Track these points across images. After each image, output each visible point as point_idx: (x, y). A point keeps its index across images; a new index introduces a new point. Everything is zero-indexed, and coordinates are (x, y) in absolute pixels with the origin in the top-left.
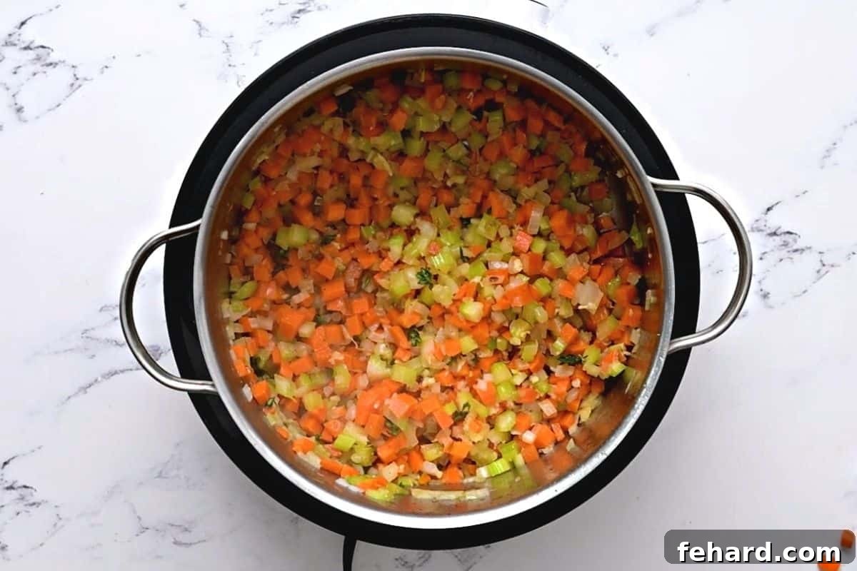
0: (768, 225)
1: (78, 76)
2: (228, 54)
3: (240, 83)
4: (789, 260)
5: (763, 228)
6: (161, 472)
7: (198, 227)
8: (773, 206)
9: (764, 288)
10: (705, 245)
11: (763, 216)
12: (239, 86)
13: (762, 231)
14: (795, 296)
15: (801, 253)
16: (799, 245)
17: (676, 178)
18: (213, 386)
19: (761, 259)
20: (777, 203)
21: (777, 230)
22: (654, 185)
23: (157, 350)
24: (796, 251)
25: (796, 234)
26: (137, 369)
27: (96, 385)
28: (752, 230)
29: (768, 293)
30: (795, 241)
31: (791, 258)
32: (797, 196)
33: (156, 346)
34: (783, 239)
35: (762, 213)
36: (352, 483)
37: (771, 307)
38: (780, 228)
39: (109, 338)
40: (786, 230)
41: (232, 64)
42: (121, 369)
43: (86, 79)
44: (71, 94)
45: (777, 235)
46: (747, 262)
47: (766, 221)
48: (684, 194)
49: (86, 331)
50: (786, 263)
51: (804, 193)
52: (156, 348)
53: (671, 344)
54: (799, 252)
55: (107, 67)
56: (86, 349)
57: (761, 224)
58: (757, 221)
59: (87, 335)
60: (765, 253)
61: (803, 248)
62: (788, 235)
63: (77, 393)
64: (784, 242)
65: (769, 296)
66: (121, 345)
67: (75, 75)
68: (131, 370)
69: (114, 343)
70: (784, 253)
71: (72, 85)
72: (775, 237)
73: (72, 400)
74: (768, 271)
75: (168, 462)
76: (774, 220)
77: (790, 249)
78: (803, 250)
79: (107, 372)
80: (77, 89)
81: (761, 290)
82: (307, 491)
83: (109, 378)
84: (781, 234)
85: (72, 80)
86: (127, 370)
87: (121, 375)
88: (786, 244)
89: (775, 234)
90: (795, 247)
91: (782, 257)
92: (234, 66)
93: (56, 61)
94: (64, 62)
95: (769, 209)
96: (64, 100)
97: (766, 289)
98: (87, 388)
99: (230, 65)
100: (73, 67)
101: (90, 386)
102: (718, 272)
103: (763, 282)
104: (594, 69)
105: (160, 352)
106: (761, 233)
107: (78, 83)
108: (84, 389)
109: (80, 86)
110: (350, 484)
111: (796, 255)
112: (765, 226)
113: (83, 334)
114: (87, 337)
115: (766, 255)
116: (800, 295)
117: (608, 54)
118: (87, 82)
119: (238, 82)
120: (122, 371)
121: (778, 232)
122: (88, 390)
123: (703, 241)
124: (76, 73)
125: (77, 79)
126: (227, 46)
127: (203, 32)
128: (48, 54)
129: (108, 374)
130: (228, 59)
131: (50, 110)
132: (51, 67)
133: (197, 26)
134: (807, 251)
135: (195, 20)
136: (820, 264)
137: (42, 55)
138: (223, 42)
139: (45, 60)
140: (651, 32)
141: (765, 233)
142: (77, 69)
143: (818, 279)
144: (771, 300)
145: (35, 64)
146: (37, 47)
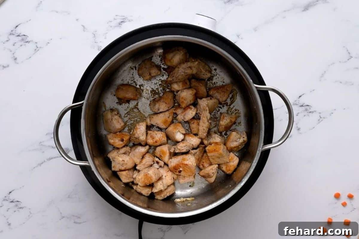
2: (95, 38)
4: (308, 116)
5: (298, 104)
6: (69, 196)
7: (83, 103)
8: (301, 95)
9: (298, 126)
13: (297, 105)
14: (310, 129)
15: (312, 113)
17: (265, 85)
18: (89, 163)
19: (297, 115)
20: (303, 94)
21: (303, 104)
22: (256, 87)
24: (310, 112)
25: (310, 106)
26: (60, 157)
27: (45, 163)
28: (294, 104)
29: (300, 128)
30: (310, 109)
32: (311, 92)
33: (67, 148)
34: (306, 108)
35: (297, 98)
37: (300, 133)
38: (304, 103)
42: (54, 157)
43: (41, 48)
44: (35, 53)
46: (292, 117)
47: (299, 101)
48: (268, 91)
49: (41, 142)
51: (313, 90)
52: (67, 149)
53: (262, 148)
55: (49, 43)
56: (41, 149)
57: (297, 102)
58: (296, 101)
60: (298, 113)
61: (313, 111)
62: (307, 107)
63: (37, 166)
65: (300, 129)
66: (54, 148)
67: (37, 46)
68: (58, 157)
69: (51, 147)
70: (306, 113)
71: (35, 50)
72: (302, 107)
73: (35, 169)
74: (300, 120)
75: (72, 192)
76: (303, 101)
77: (308, 112)
78: (313, 112)
80: (37, 51)
81: (297, 127)
83: (50, 160)
84: (305, 106)
85: (35, 48)
86: (56, 157)
87: (54, 159)
88: (306, 110)
91: (305, 115)
92: (97, 43)
93: (30, 41)
94: (32, 41)
95: (300, 97)
96: (33, 55)
97: (299, 126)
99: (95, 42)
100: (36, 43)
101: (42, 163)
102: (281, 120)
103: (298, 124)
104: (234, 44)
105: (69, 150)
107: (38, 49)
108: (40, 164)
111: (310, 114)
114: (41, 145)
116: (312, 129)
117: (239, 38)
119: (99, 49)
123: (275, 109)
126: (94, 35)
127: (85, 30)
128: (27, 38)
129: (49, 159)
130: (95, 40)
131: (27, 59)
132: (27, 43)
133: (83, 28)
134: (315, 113)
135: (82, 25)
136: (319, 117)
137: (24, 39)
138: (93, 34)
139: (25, 40)
140: (255, 30)
141: (298, 106)
142: (38, 44)
143: (319, 123)
144: (301, 131)
145: (22, 42)
146: (22, 35)
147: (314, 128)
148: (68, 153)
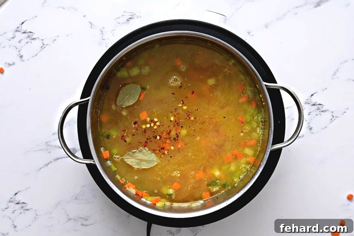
0: (312, 101)
1: (44, 43)
2: (102, 35)
3: (107, 46)
4: (320, 115)
5: (310, 102)
6: (76, 197)
7: (89, 100)
8: (313, 94)
9: (310, 126)
10: (288, 109)
11: (310, 98)
12: (107, 47)
13: (309, 103)
14: (322, 129)
15: (325, 112)
16: (324, 109)
17: (276, 83)
18: (94, 161)
19: (309, 114)
20: (315, 93)
21: (315, 103)
22: (266, 85)
23: (75, 150)
24: (323, 111)
25: (323, 105)
26: (67, 157)
27: (51, 163)
28: (306, 103)
29: (312, 128)
30: (322, 107)
31: (321, 114)
32: (323, 90)
33: (74, 148)
34: (318, 107)
35: (310, 97)
36: (148, 200)
37: (313, 133)
38: (316, 102)
39: (56, 145)
40: (319, 103)
41: (104, 39)
42: (61, 157)
43: (47, 45)
44: (41, 50)
45: (315, 105)
46: (301, 115)
47: (311, 100)
48: (279, 89)
49: (47, 142)
50: (319, 116)
51: (326, 89)
53: (272, 147)
54: (324, 112)
55: (55, 40)
56: (48, 150)
57: (309, 101)
59: (48, 144)
60: (311, 112)
61: (326, 110)
62: (319, 105)
63: (44, 167)
64: (318, 108)
65: (312, 129)
66: (61, 148)
67: (43, 43)
68: (65, 158)
69: (58, 147)
70: (318, 112)
71: (42, 47)
72: (315, 106)
73: (42, 169)
74: (312, 119)
75: (79, 193)
76: (314, 99)
77: (320, 111)
78: (325, 111)
79: (55, 158)
80: (44, 48)
81: (309, 127)
82: (130, 203)
83: (56, 161)
84: (317, 105)
85: (42, 45)
86: (63, 158)
87: (61, 159)
88: (318, 109)
89: (314, 105)
90: (322, 110)
91: (317, 114)
92: (105, 40)
93: (36, 38)
94: (38, 38)
95: (312, 95)
96: (39, 53)
97: (311, 126)
98: (48, 164)
99: (103, 39)
100: (42, 40)
101: (49, 164)
102: (292, 120)
103: (310, 123)
104: (244, 41)
105: (76, 150)
106: (309, 104)
107: (44, 46)
108: (47, 165)
109: (45, 47)
110: (147, 200)
111: (323, 113)
112: (311, 102)
113: (46, 143)
114: (47, 145)
115: (311, 113)
116: (324, 128)
117: (250, 35)
118: (47, 46)
119: (106, 46)
120: (61, 158)
121: (316, 104)
122: (48, 165)
123: (287, 107)
124: (43, 42)
125: (44, 45)
126: (102, 32)
127: (92, 26)
128: (33, 35)
129: (55, 159)
130: (102, 37)
131: (33, 57)
132: (34, 40)
133: (90, 24)
134: (327, 112)
135: (89, 22)
136: (332, 117)
137: (30, 35)
138: (100, 30)
139: (31, 37)
140: (266, 26)
141: (310, 105)
142: (44, 41)
143: (331, 122)
144: (313, 131)
145: (27, 39)
146: (28, 32)
147: (326, 127)
148: (75, 154)
